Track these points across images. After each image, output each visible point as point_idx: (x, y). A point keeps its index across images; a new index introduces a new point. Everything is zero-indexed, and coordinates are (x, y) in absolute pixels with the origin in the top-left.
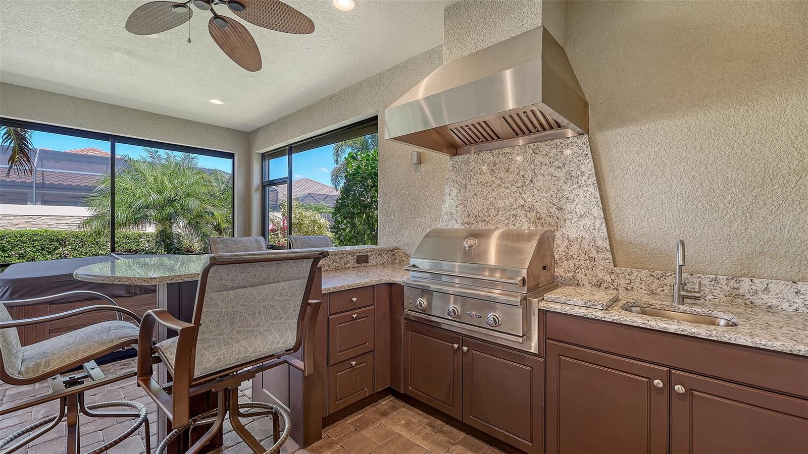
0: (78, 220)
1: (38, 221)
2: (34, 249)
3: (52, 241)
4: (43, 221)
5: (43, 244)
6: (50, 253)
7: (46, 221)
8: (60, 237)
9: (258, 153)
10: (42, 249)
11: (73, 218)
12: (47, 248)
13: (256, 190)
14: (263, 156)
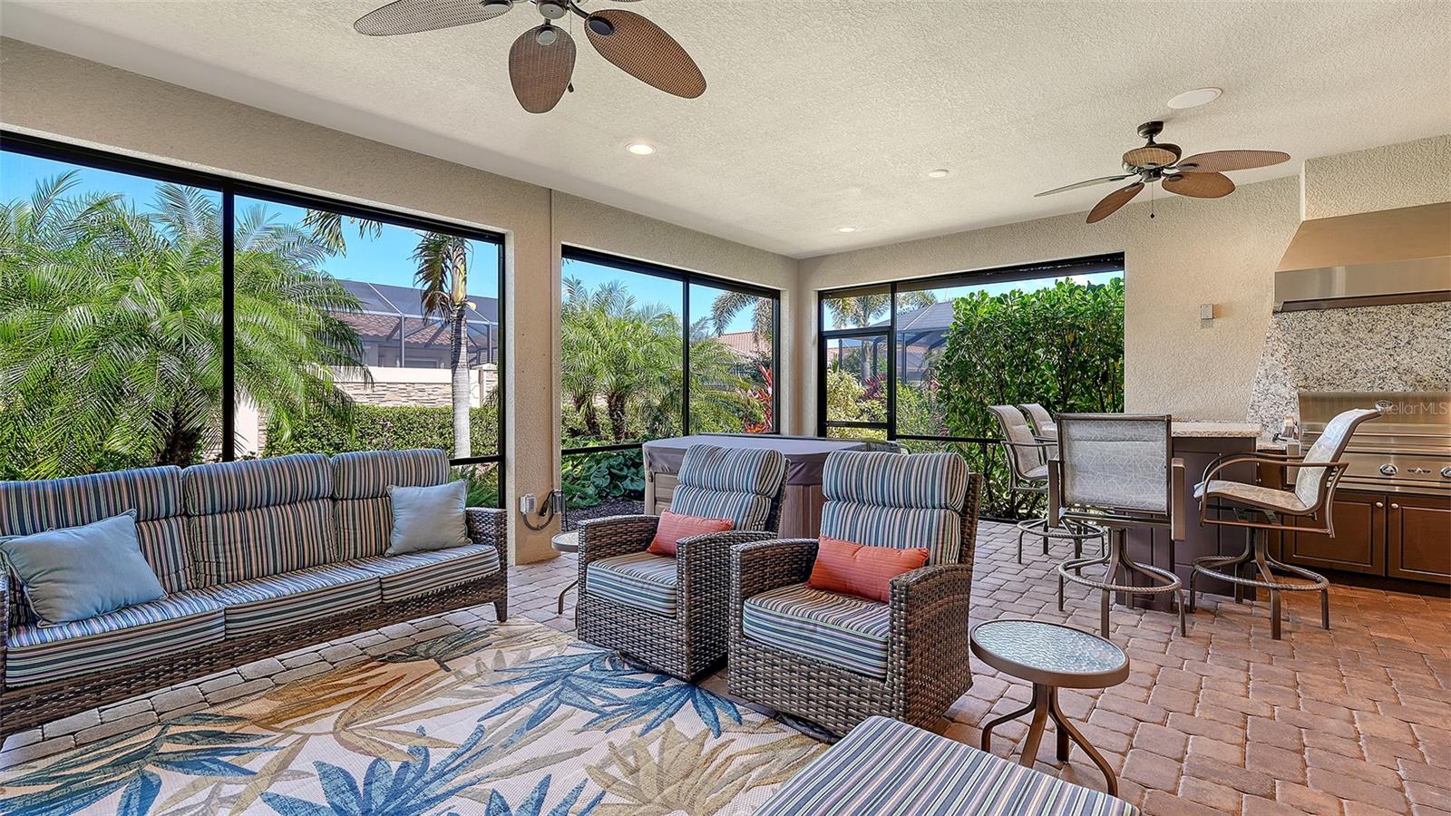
9: (815, 291)
13: (814, 343)
14: (822, 295)
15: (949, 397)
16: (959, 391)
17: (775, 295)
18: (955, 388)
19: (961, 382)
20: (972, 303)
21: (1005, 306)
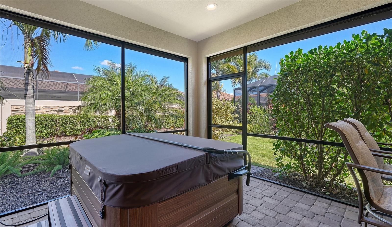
0: (62, 108)
1: (42, 109)
2: (42, 126)
3: (51, 121)
4: (44, 109)
5: (46, 123)
6: (49, 128)
7: (46, 109)
8: (55, 119)
9: (205, 57)
10: (46, 126)
11: (59, 107)
12: (48, 125)
13: (205, 84)
14: (209, 59)
15: (278, 112)
16: (284, 109)
17: (185, 60)
18: (282, 107)
19: (286, 103)
20: (292, 57)
21: (314, 56)
